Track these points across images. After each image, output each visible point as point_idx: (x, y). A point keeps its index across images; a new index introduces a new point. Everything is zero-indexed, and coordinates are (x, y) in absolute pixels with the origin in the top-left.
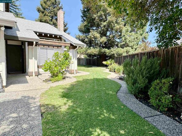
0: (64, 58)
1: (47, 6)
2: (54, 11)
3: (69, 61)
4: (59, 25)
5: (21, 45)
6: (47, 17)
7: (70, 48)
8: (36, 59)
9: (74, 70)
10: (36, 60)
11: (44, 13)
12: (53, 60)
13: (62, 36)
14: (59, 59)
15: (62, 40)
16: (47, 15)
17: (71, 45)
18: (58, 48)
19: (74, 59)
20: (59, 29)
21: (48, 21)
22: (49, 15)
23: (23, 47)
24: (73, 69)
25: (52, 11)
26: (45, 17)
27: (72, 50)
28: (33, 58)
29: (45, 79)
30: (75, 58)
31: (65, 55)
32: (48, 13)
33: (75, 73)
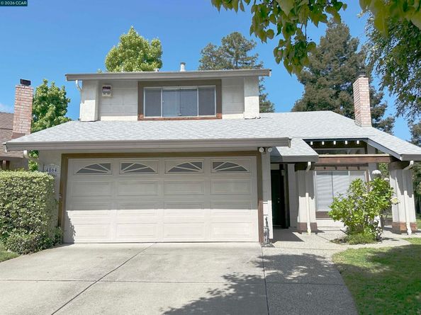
0: (374, 192)
1: (323, 65)
2: (341, 71)
3: (386, 198)
4: (359, 113)
5: (278, 169)
6: (324, 90)
7: (390, 168)
8: (312, 196)
9: (405, 224)
10: (312, 198)
11: (317, 83)
12: (349, 197)
13: (367, 139)
14: (363, 195)
15: (368, 150)
16: (325, 86)
17: (394, 159)
18: (359, 169)
19: (403, 194)
20: (360, 122)
21: (328, 99)
22: (329, 83)
23: (283, 173)
24: (402, 220)
25: (337, 73)
26: (320, 91)
27: (396, 171)
28: (307, 194)
29: (333, 239)
30: (406, 192)
31: (375, 185)
32: (327, 79)
33: (410, 231)
